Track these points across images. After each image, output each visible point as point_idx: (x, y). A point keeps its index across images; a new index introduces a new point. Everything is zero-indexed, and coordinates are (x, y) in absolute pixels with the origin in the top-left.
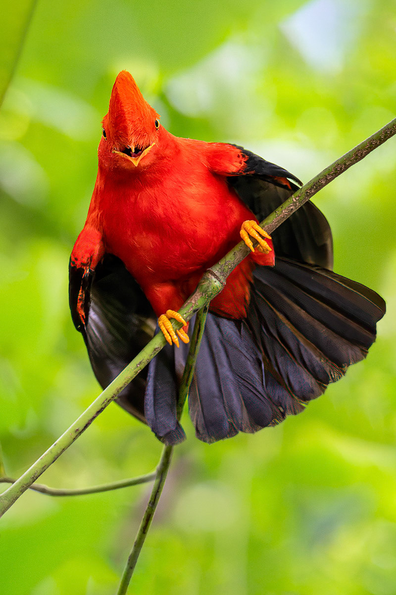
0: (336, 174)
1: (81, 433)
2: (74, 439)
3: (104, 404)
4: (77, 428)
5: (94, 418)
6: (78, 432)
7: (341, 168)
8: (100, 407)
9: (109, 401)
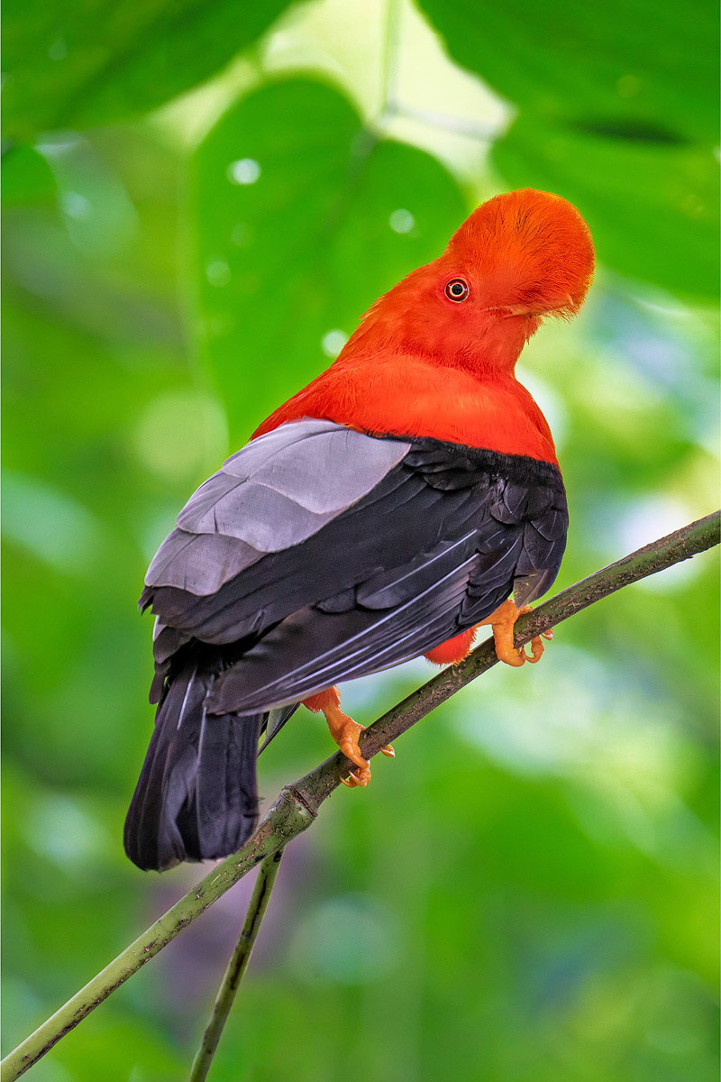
0: (532, 632)
1: (32, 1063)
2: (20, 1073)
3: (78, 1015)
4: (26, 1054)
5: (58, 1038)
6: (28, 1061)
7: (543, 623)
8: (70, 1020)
9: (88, 1009)
